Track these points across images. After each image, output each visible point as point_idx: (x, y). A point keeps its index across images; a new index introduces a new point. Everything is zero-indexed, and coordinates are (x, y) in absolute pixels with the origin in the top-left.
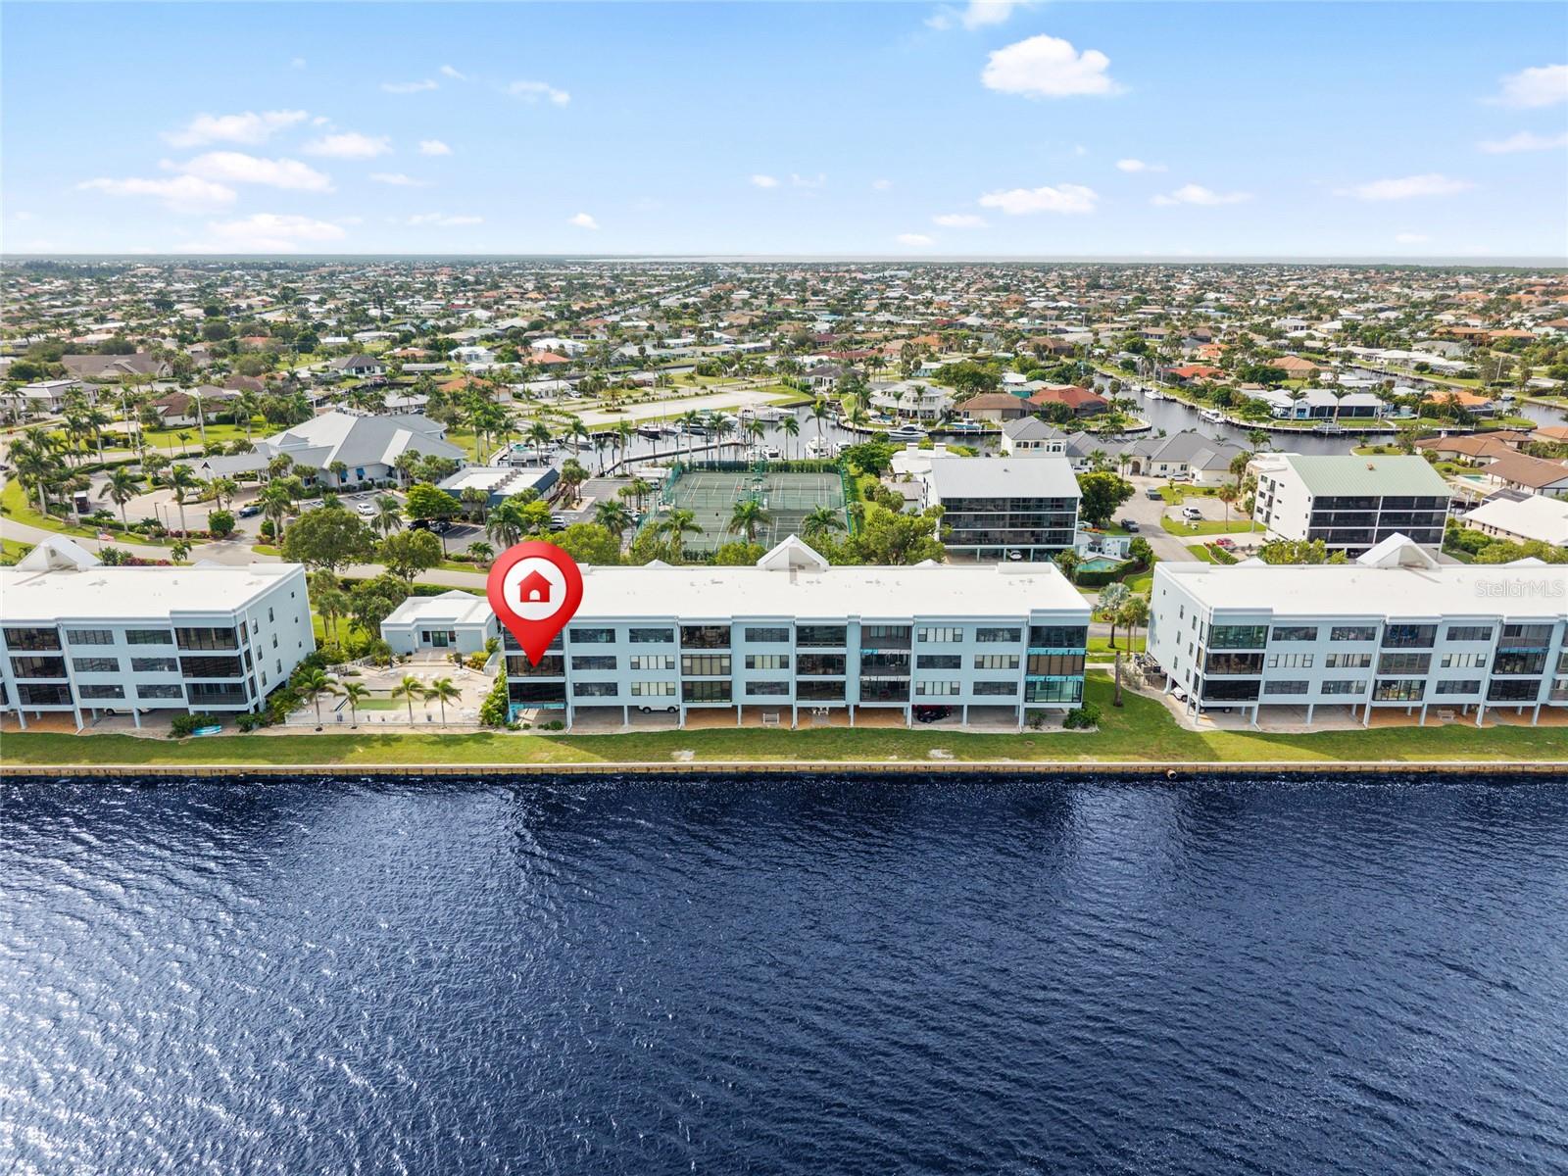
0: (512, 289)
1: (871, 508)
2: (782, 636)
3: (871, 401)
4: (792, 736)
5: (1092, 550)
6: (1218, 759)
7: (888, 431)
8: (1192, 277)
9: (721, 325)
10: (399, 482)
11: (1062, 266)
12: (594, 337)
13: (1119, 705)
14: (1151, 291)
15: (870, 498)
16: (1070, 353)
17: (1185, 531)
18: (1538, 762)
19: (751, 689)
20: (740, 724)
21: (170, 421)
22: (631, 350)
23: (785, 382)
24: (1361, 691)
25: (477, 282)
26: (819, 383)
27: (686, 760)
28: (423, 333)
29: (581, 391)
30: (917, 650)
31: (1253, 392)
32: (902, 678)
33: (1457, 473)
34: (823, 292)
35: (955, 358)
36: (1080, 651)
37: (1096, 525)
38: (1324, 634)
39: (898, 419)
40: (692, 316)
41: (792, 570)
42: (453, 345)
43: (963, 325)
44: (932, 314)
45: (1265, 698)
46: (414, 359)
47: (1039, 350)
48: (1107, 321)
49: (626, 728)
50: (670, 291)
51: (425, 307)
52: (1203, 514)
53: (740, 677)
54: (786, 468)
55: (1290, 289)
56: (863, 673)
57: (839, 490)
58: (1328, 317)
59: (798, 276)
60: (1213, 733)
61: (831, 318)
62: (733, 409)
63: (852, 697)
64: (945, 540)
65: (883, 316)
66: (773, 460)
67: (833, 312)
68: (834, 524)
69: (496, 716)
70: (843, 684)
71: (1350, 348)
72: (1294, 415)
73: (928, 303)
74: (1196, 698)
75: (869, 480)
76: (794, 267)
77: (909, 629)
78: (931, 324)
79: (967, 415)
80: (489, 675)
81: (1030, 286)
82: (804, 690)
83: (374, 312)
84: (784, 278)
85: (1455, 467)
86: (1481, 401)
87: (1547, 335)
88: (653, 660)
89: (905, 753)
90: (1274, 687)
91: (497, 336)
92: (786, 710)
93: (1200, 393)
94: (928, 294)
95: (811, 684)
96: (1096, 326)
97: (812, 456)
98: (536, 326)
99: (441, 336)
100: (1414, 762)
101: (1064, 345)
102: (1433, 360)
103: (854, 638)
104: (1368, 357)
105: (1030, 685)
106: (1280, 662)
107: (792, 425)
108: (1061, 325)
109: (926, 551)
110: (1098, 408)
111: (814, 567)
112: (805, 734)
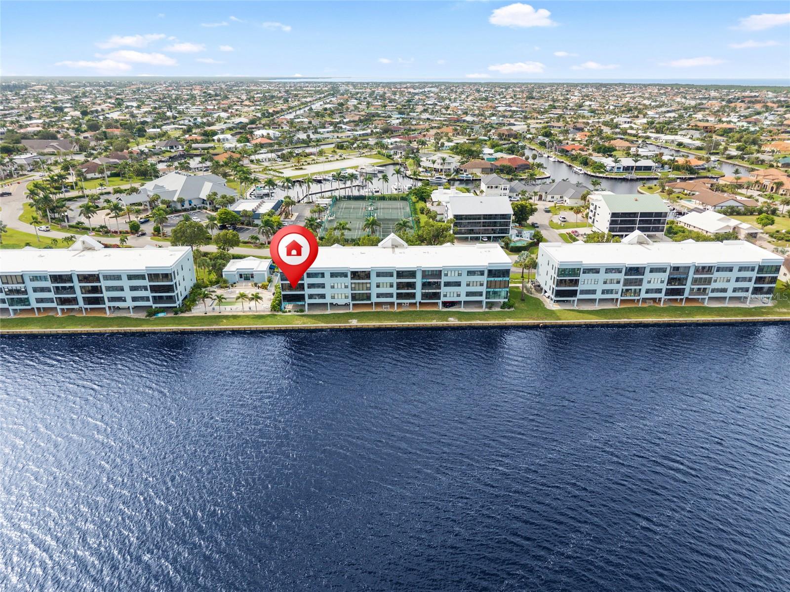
0: (235, 99)
1: (423, 219)
2: (390, 274)
3: (421, 164)
4: (395, 313)
5: (517, 236)
6: (560, 319)
7: (429, 179)
8: (580, 92)
9: (345, 120)
10: (208, 206)
11: (515, 85)
12: (282, 128)
13: (523, 300)
14: (558, 101)
15: (422, 213)
16: (516, 137)
17: (559, 227)
18: (680, 319)
19: (379, 296)
20: (374, 310)
21: (89, 176)
22: (302, 136)
23: (379, 153)
24: (617, 293)
25: (216, 95)
26: (396, 154)
27: (354, 323)
28: (198, 126)
29: (282, 158)
30: (444, 279)
31: (598, 158)
32: (438, 291)
33: (681, 199)
34: (395, 101)
35: (461, 140)
36: (507, 279)
37: (521, 225)
38: (602, 271)
39: (434, 172)
40: (330, 115)
41: (393, 248)
42: (214, 133)
43: (464, 121)
44: (449, 114)
45: (579, 296)
46: (196, 142)
47: (501, 136)
48: (534, 119)
49: (329, 312)
50: (316, 100)
51: (193, 110)
52: (567, 219)
53: (374, 291)
54: (383, 198)
55: (627, 99)
56: (422, 289)
57: (408, 209)
58: (642, 116)
59: (380, 91)
60: (559, 310)
61: (399, 116)
62: (356, 167)
63: (418, 298)
64: (455, 233)
65: (425, 116)
66: (377, 194)
67: (400, 113)
68: (408, 227)
69: (277, 307)
70: (415, 293)
71: (648, 134)
72: (615, 170)
73: (447, 108)
74: (553, 297)
75: (421, 205)
76: (378, 85)
77: (441, 271)
78: (450, 120)
79: (466, 171)
80: (270, 291)
81: (498, 97)
82: (400, 296)
83: (169, 114)
84: (374, 92)
85: (681, 196)
86: (701, 163)
87: (743, 126)
88: (339, 285)
89: (439, 319)
90: (582, 292)
91: (234, 127)
92: (392, 304)
93: (574, 158)
94: (447, 102)
95: (402, 293)
96: (529, 121)
97: (395, 192)
98: (253, 122)
99: (207, 128)
100: (634, 320)
101: (513, 132)
102: (686, 140)
103: (419, 275)
104: (656, 139)
105: (488, 293)
106: (586, 282)
107: (385, 178)
108: (512, 121)
109: (448, 238)
110: (526, 167)
111: (402, 246)
112: (400, 313)
